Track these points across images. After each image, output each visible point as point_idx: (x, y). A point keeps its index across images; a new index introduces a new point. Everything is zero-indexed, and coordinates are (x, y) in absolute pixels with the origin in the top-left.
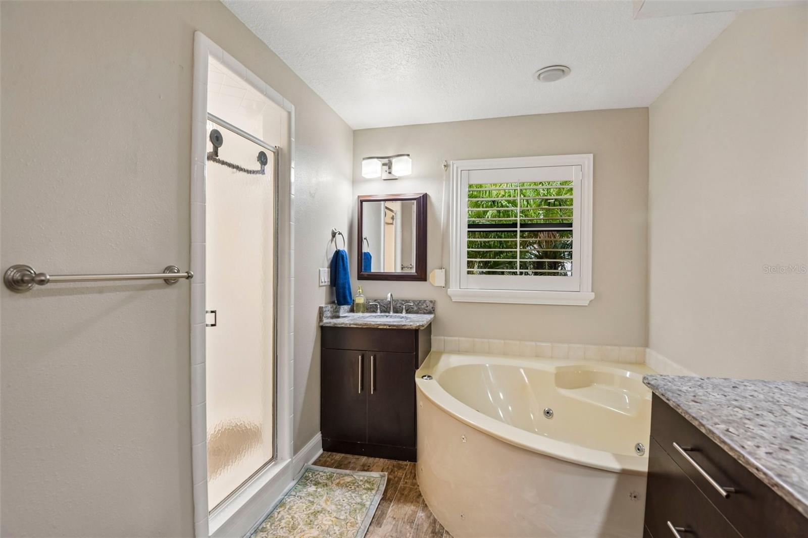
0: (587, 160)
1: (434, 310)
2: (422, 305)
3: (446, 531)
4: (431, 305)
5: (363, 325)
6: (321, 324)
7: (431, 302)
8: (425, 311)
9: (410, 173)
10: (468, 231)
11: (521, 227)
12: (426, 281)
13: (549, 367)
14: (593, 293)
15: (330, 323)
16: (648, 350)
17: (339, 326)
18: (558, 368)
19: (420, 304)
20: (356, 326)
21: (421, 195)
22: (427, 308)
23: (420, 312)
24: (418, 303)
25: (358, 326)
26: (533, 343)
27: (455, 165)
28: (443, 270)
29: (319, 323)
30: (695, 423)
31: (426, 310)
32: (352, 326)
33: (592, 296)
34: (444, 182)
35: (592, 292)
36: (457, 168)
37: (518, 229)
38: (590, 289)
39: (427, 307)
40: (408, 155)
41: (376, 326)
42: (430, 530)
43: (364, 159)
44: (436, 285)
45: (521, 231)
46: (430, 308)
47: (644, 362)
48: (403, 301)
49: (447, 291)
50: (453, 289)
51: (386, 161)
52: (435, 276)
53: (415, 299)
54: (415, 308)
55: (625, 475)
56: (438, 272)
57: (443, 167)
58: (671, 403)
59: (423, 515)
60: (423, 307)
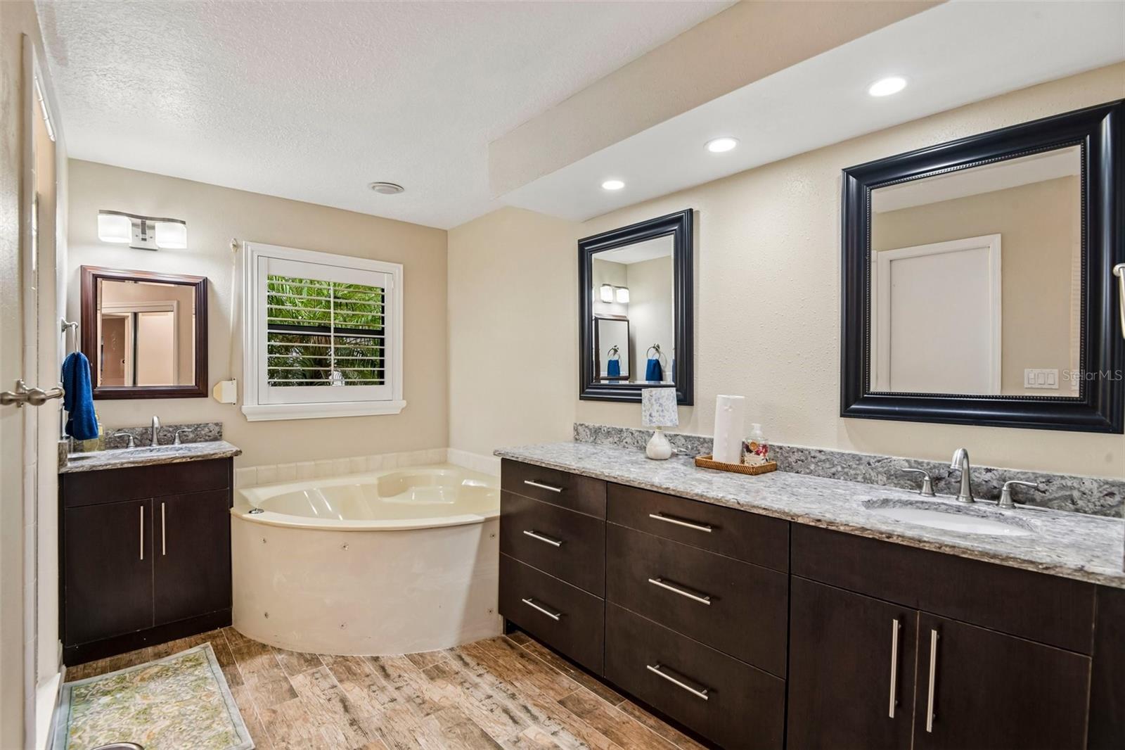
0: (398, 270)
1: (221, 435)
2: (203, 430)
3: (320, 655)
4: (217, 429)
5: (146, 462)
6: (63, 470)
7: (217, 424)
8: (207, 438)
9: (186, 247)
10: (269, 333)
11: (335, 332)
12: (206, 396)
13: (372, 480)
14: (405, 401)
15: (82, 466)
16: (449, 449)
17: (101, 468)
18: (380, 479)
19: (199, 429)
20: (133, 465)
21: (201, 280)
22: (210, 434)
23: (199, 439)
24: (197, 428)
25: (136, 465)
26: (348, 459)
27: (249, 248)
28: (235, 382)
29: (59, 469)
30: (538, 464)
31: (209, 436)
32: (126, 466)
33: (404, 403)
34: (234, 267)
35: (404, 399)
36: (252, 252)
37: (332, 334)
38: (401, 398)
39: (211, 431)
40: (184, 223)
41: (168, 461)
42: (302, 662)
43: (102, 212)
44: (224, 401)
45: (335, 336)
46: (215, 433)
47: (446, 461)
48: (170, 426)
49: (241, 408)
50: (249, 406)
51: (139, 221)
52: (222, 391)
53: (190, 424)
54: (191, 436)
55: (488, 521)
56: (226, 385)
57: (232, 246)
58: (520, 460)
59: (283, 656)
60: (203, 432)
